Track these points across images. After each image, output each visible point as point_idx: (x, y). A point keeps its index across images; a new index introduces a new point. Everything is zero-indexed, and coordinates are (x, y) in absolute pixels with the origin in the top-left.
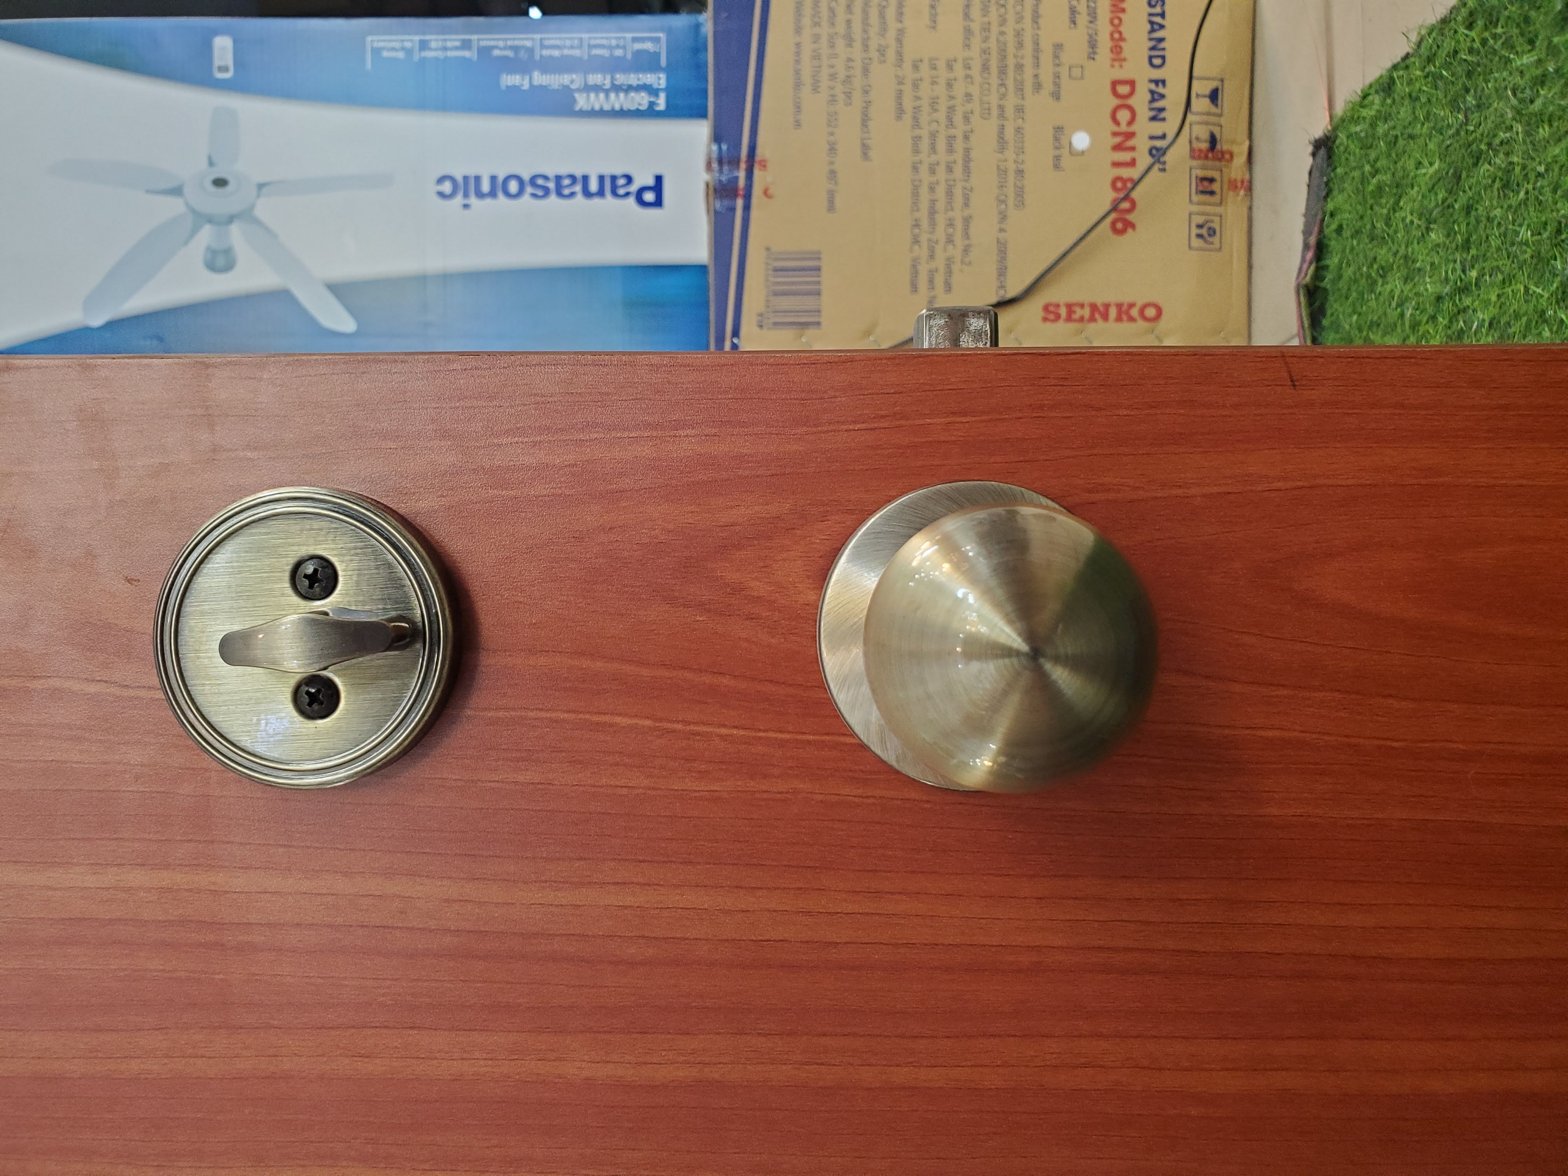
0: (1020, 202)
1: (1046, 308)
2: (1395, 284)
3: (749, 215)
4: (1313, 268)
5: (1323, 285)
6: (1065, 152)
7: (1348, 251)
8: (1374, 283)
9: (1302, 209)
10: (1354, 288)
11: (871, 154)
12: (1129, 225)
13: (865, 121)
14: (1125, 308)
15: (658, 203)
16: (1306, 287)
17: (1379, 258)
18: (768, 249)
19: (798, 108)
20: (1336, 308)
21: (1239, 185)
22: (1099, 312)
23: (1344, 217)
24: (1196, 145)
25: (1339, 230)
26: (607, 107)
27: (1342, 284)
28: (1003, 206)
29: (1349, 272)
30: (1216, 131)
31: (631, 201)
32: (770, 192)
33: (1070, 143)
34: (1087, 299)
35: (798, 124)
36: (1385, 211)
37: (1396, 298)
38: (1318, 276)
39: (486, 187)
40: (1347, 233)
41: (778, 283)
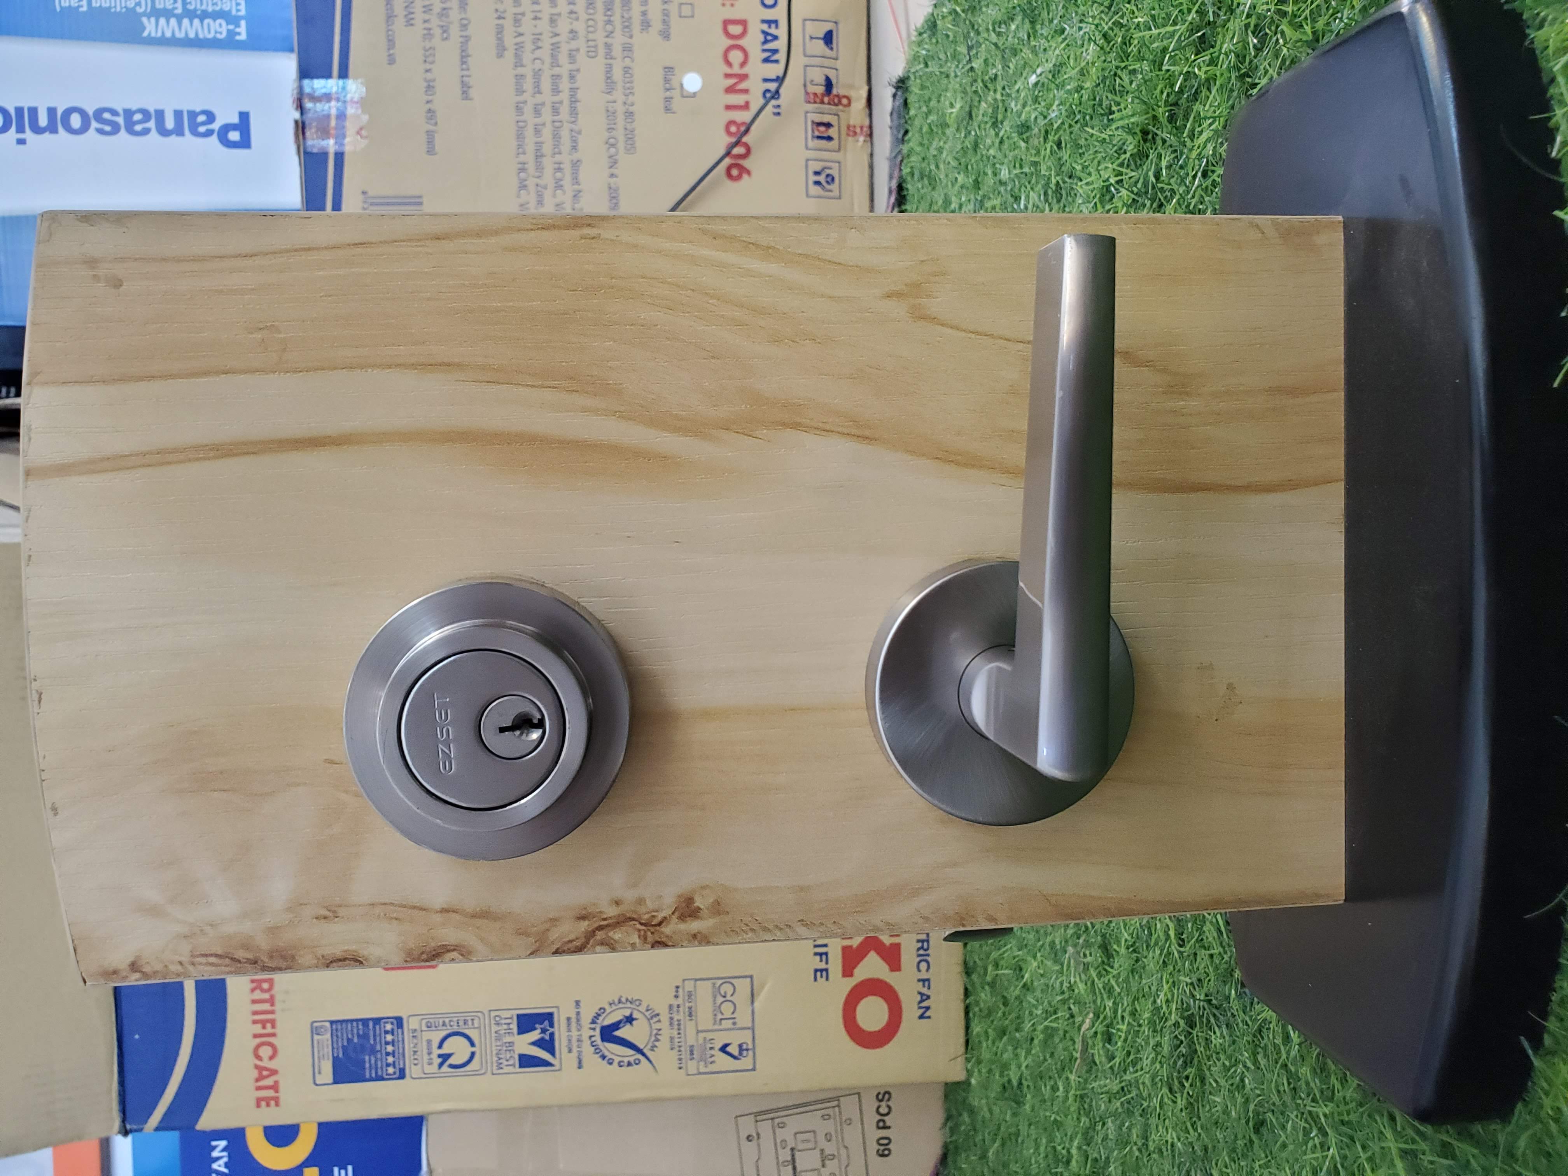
0: (631, 146)
6: (676, 93)
9: (888, 152)
11: (472, 93)
12: (744, 171)
13: (464, 57)
15: (245, 143)
18: (365, 193)
19: (391, 42)
21: (858, 130)
23: (914, 159)
24: (811, 89)
25: (913, 172)
26: (180, 35)
28: (613, 150)
30: (832, 75)
31: (214, 139)
32: (364, 132)
33: (682, 85)
35: (392, 61)
39: (43, 121)
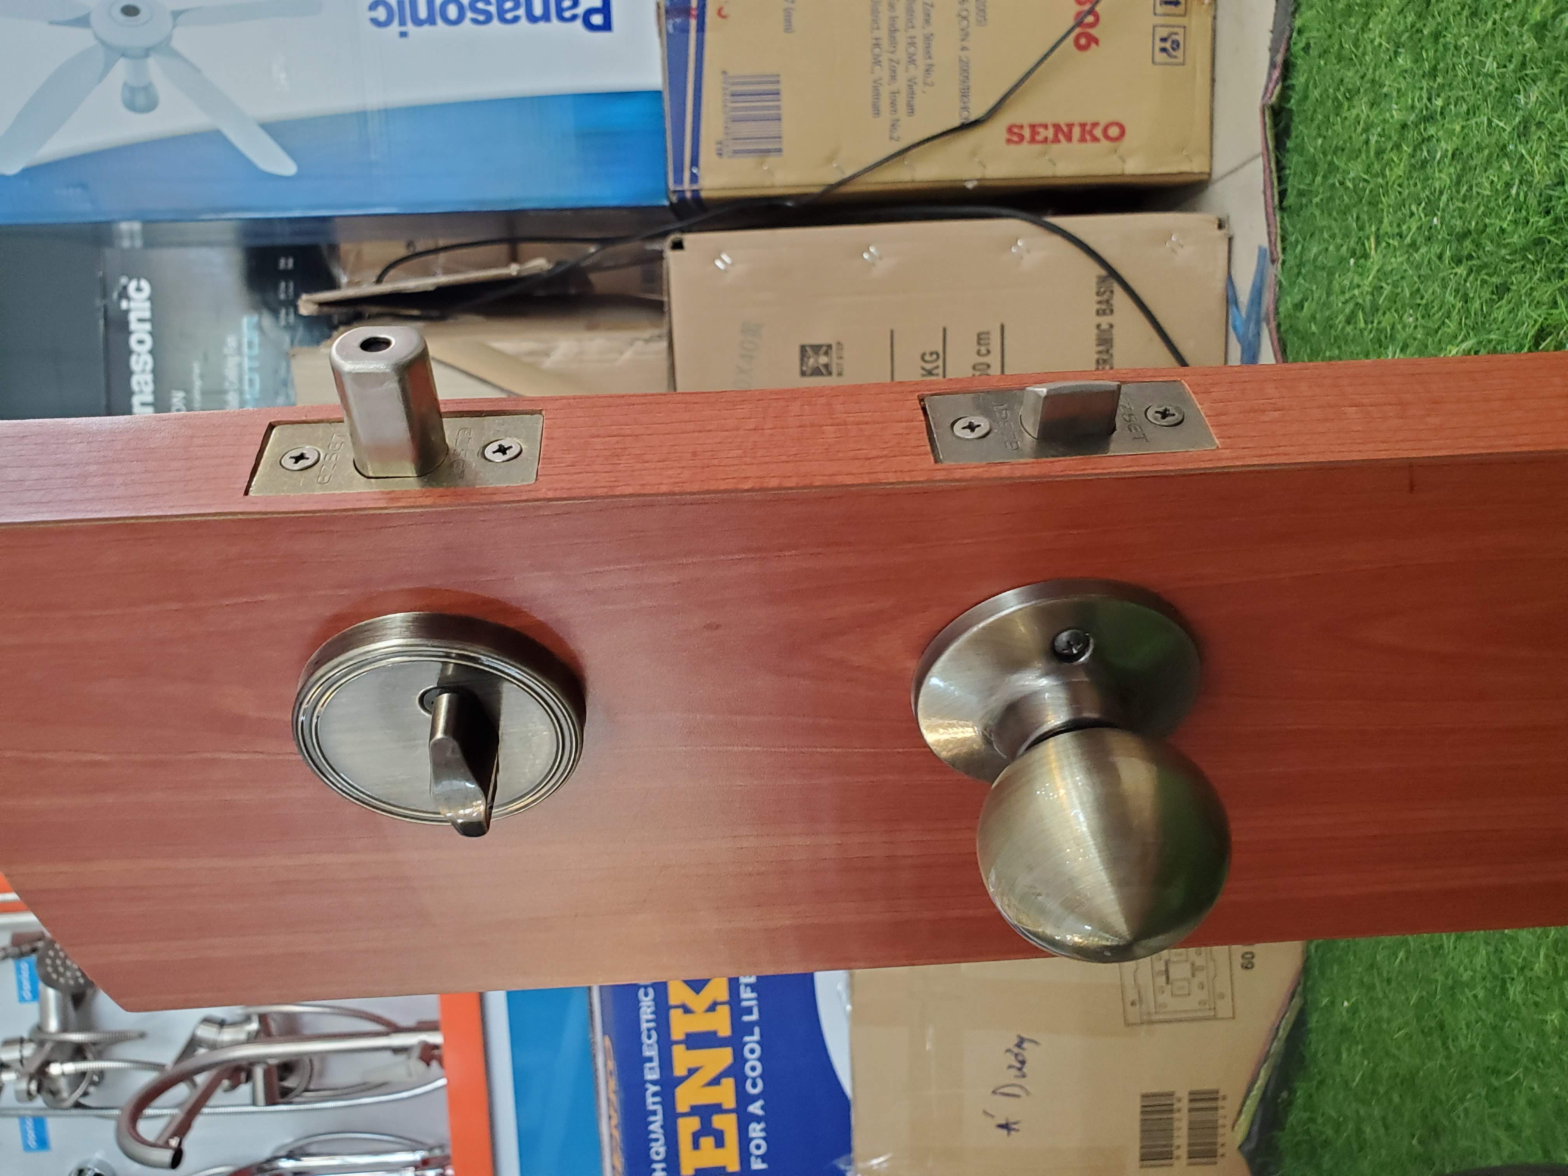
0: (982, 18)
1: (1010, 130)
2: (1361, 108)
3: (703, 36)
4: (1278, 88)
5: (1288, 106)
7: (1315, 70)
8: (1340, 105)
9: (1270, 26)
10: (1319, 110)
12: (1093, 40)
14: (1088, 128)
15: (607, 26)
16: (1272, 108)
17: (1346, 80)
18: (724, 73)
20: (1300, 129)
22: (1063, 132)
23: (1313, 35)
25: (1307, 48)
27: (1309, 105)
28: (965, 23)
29: (1316, 94)
31: (579, 23)
32: (724, 13)
34: (1050, 120)
36: (1354, 31)
37: (1362, 123)
38: (1284, 96)
39: (423, 13)
40: (1314, 52)
41: (735, 109)
